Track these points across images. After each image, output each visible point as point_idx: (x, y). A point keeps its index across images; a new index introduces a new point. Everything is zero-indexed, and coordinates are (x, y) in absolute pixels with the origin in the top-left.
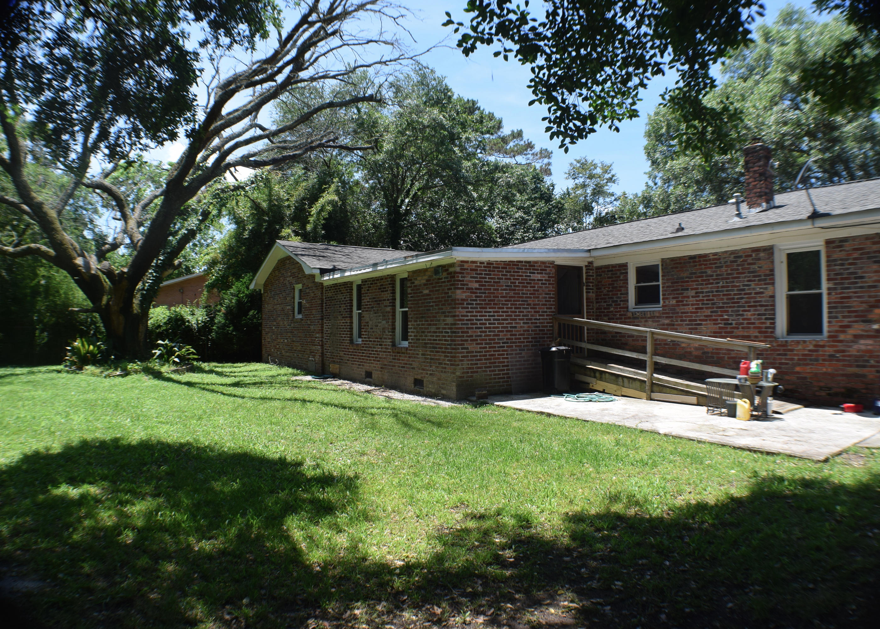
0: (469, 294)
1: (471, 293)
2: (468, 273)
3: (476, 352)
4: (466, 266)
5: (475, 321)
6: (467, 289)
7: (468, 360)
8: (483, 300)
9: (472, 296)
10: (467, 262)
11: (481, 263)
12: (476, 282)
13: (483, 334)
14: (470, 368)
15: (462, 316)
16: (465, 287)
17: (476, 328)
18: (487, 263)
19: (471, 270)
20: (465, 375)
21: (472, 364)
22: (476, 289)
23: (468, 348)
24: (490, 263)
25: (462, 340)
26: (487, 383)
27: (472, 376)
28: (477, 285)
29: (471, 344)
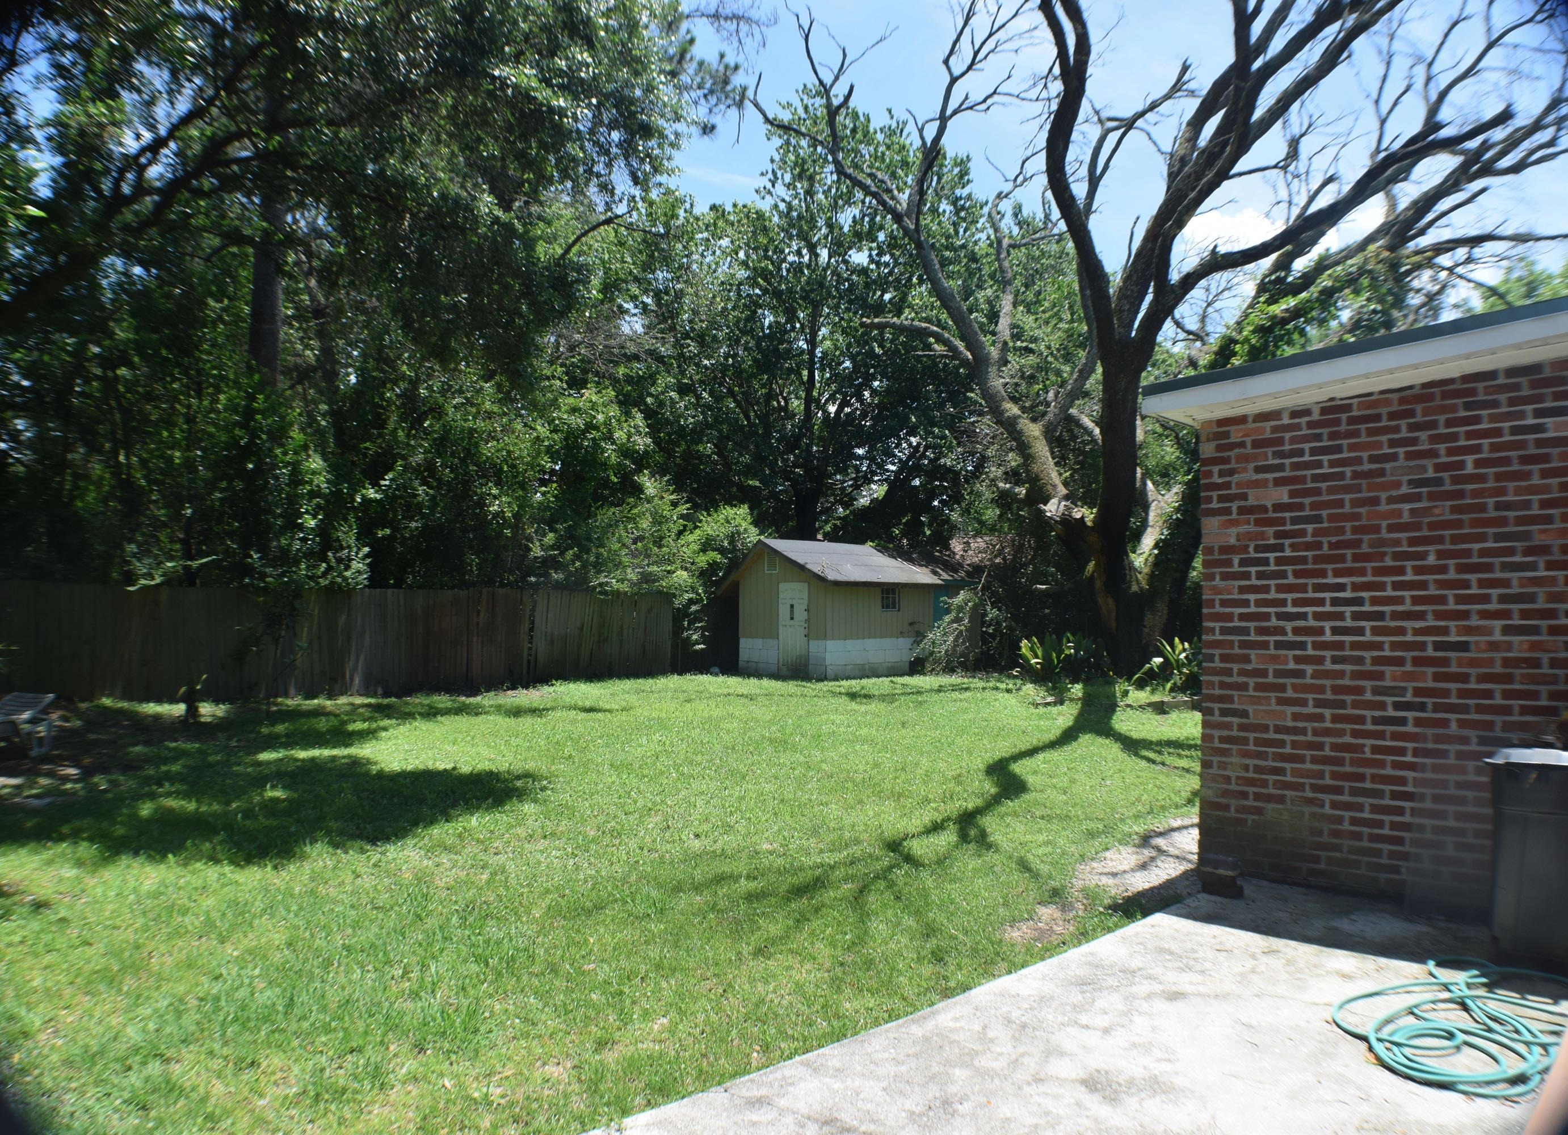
0: (1251, 528)
1: (1258, 522)
2: (1246, 458)
3: (1278, 729)
4: (1236, 434)
5: (1274, 622)
6: (1242, 511)
7: (1246, 754)
8: (1308, 547)
9: (1262, 536)
10: (1242, 420)
11: (1295, 414)
12: (1279, 482)
13: (1309, 669)
14: (1251, 782)
15: (1224, 603)
16: (1234, 506)
17: (1279, 645)
18: (1324, 411)
19: (1257, 444)
20: (1233, 803)
21: (1258, 769)
22: (1279, 507)
23: (1244, 714)
24: (1333, 409)
25: (1223, 685)
26: (1323, 847)
27: (1259, 811)
28: (1282, 495)
29: (1256, 701)
